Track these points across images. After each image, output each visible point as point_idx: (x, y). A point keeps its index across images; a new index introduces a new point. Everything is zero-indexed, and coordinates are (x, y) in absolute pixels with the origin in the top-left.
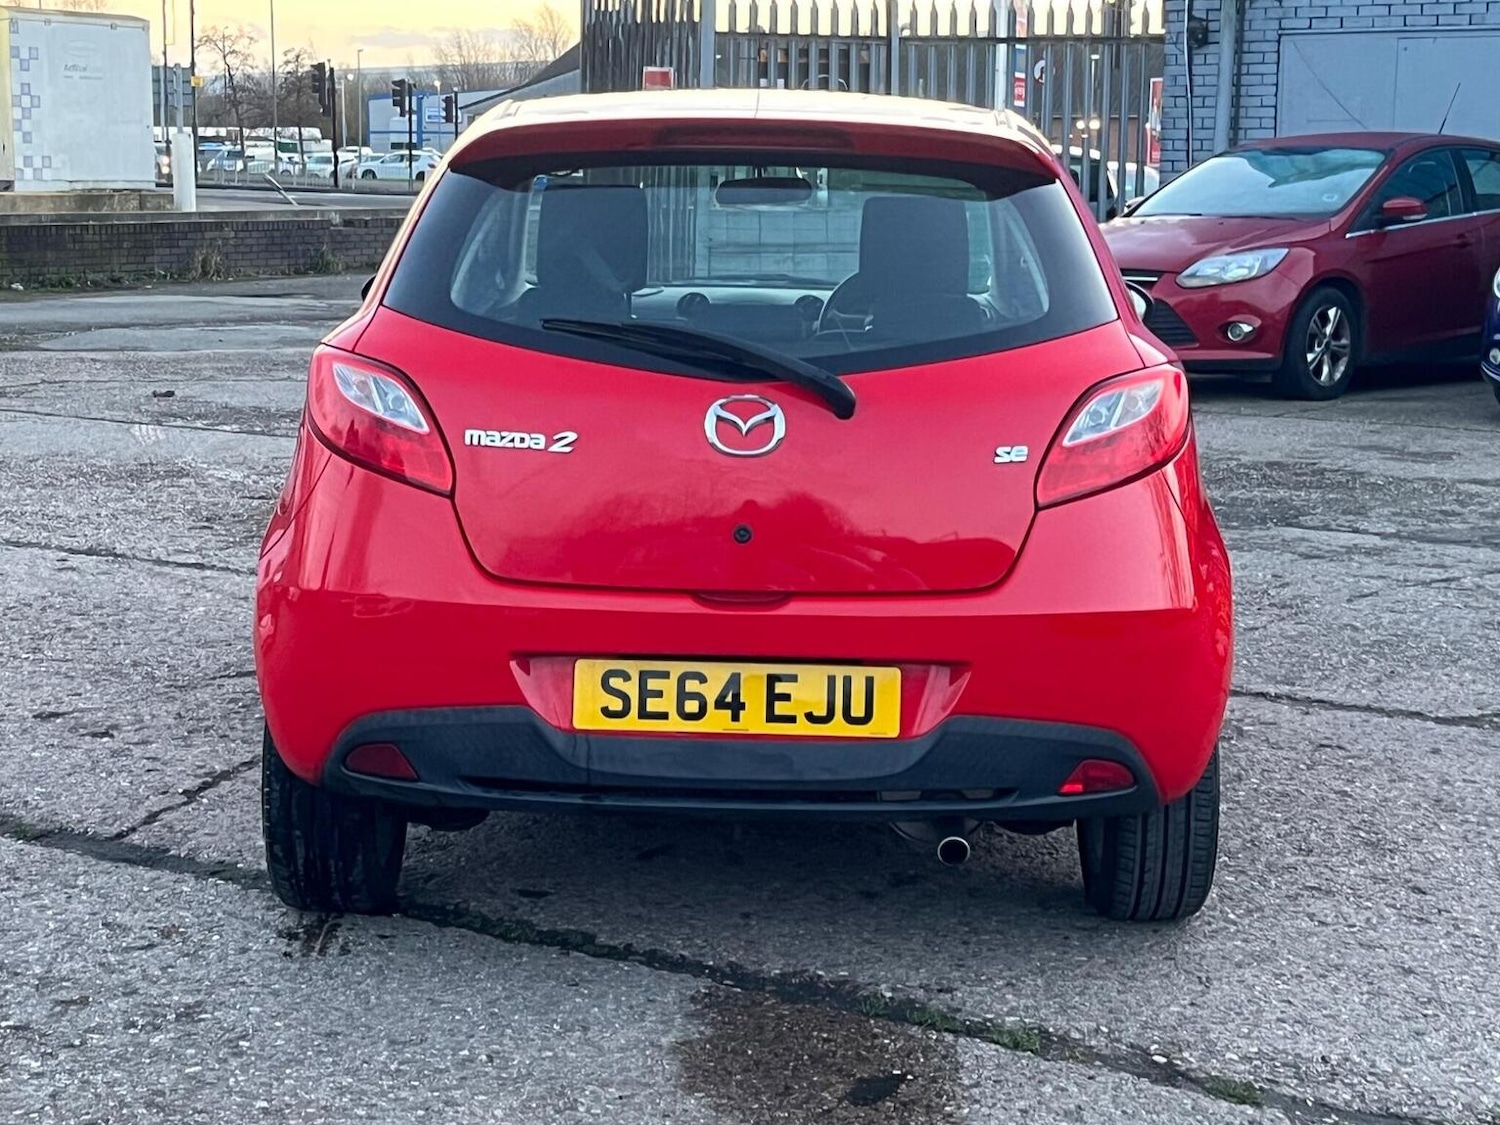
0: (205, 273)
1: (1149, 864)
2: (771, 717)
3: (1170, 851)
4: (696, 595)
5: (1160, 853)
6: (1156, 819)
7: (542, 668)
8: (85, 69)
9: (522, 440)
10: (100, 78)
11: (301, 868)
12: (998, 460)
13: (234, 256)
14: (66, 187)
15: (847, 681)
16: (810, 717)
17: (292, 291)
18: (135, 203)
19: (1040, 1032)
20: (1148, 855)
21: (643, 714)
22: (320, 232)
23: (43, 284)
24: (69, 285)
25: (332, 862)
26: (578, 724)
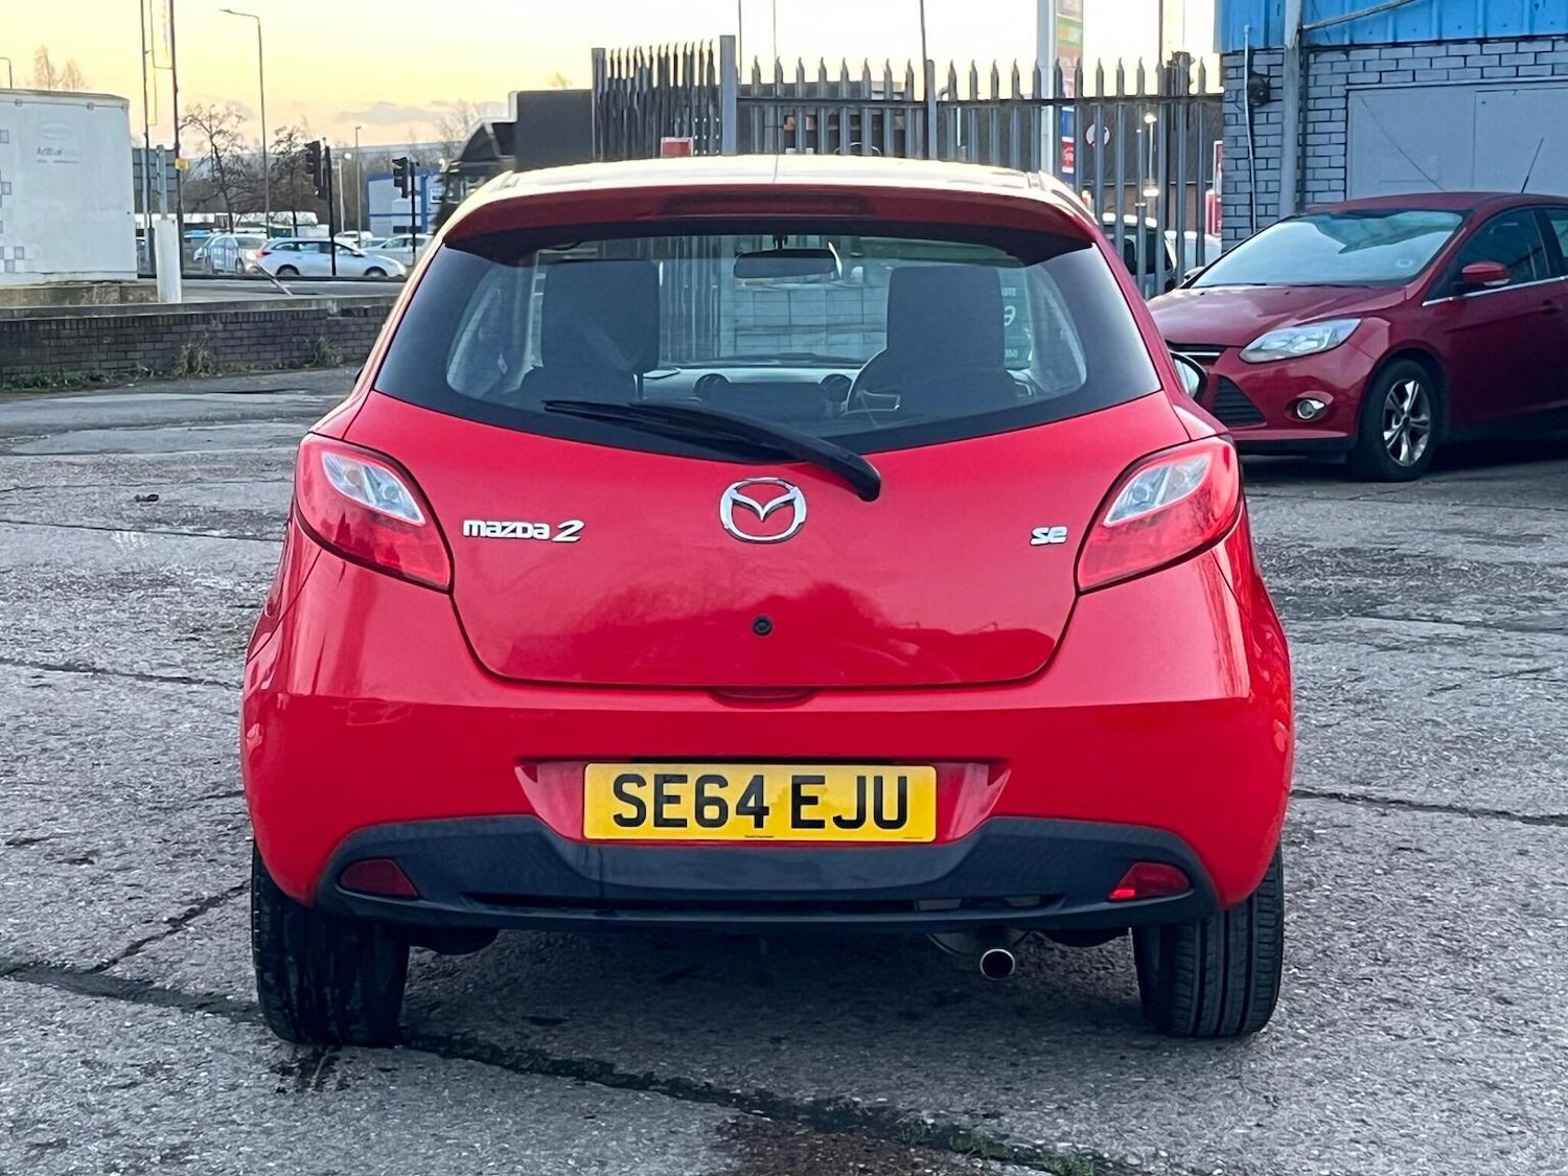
0: (191, 369)
1: (1209, 976)
2: (797, 822)
3: (1232, 962)
4: (714, 692)
5: (1221, 963)
6: (1216, 927)
7: (549, 774)
8: (59, 152)
9: (525, 530)
10: (76, 162)
11: (294, 997)
12: (1034, 541)
13: (223, 350)
14: (41, 280)
15: (879, 781)
16: (839, 821)
17: (286, 386)
18: (115, 295)
19: (1095, 1158)
20: (1208, 965)
21: (660, 821)
22: (316, 323)
23: (16, 384)
24: (44, 384)
25: (327, 990)
26: (590, 834)
